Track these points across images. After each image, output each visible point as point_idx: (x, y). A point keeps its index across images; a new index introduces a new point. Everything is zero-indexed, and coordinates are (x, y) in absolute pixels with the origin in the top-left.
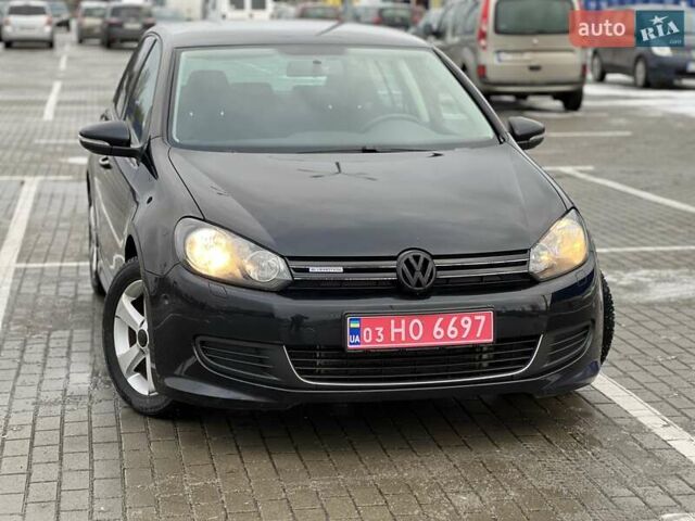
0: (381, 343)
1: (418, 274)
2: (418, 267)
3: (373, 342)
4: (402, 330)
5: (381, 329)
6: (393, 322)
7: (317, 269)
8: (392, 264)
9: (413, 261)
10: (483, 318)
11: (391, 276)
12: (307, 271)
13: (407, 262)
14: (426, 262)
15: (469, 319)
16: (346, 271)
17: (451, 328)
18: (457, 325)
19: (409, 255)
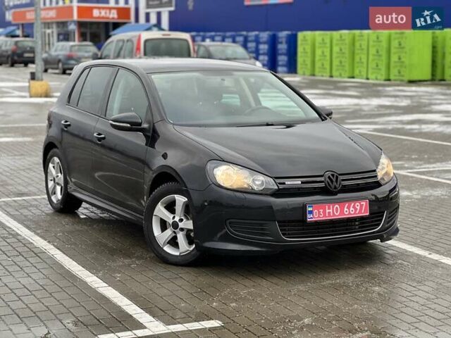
0: (322, 218)
1: (335, 183)
2: (334, 180)
3: (319, 217)
4: (331, 211)
5: (322, 211)
6: (327, 207)
7: (289, 183)
8: (322, 179)
9: (331, 177)
10: (364, 203)
11: (322, 185)
12: (284, 184)
13: (329, 177)
14: (337, 177)
15: (358, 204)
16: (302, 183)
17: (351, 209)
18: (354, 207)
19: (329, 174)
